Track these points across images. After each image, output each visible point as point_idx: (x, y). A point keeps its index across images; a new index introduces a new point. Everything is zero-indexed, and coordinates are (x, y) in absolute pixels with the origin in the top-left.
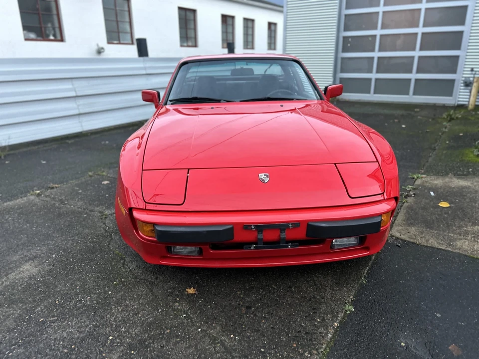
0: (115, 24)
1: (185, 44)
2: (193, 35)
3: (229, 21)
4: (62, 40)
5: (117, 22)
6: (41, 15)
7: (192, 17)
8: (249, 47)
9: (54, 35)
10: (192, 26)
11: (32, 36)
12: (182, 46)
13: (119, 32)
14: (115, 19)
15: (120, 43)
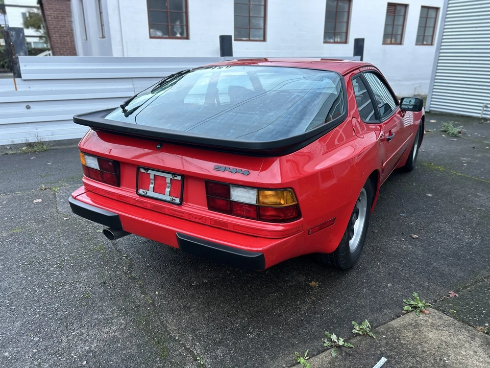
0: (247, 20)
1: (332, 41)
2: (344, 30)
3: (400, 11)
4: (187, 38)
5: (250, 16)
6: (169, 13)
7: (346, 9)
8: (425, 43)
9: (182, 34)
10: (345, 20)
11: (159, 34)
12: (325, 42)
13: (250, 28)
14: (248, 15)
15: (249, 40)
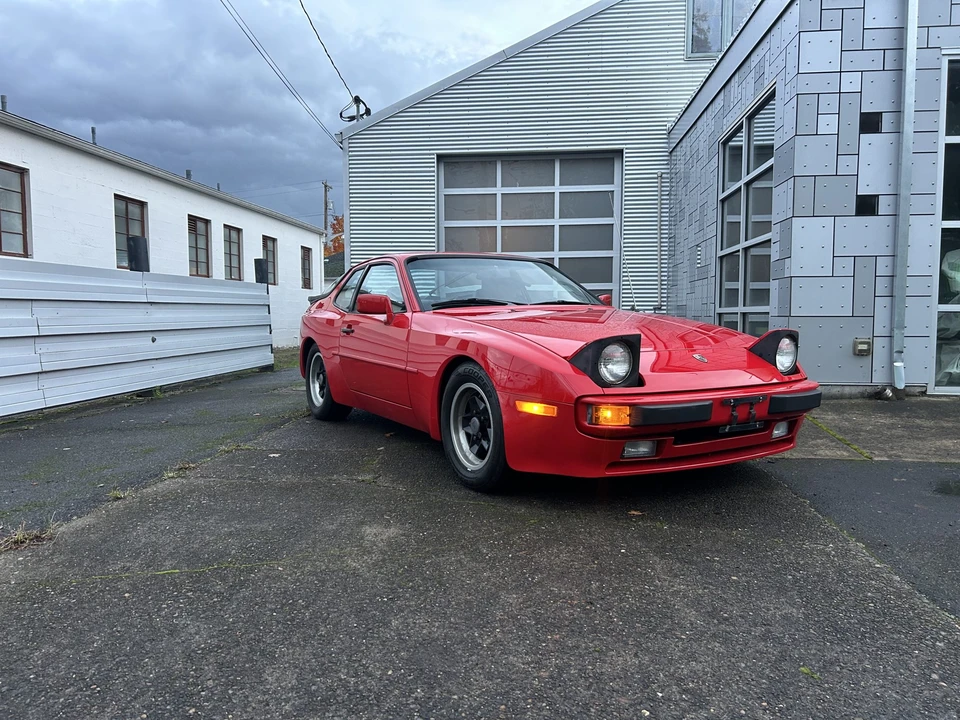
1: (125, 265)
3: (201, 226)
7: (137, 216)
10: (138, 232)
12: (119, 267)
